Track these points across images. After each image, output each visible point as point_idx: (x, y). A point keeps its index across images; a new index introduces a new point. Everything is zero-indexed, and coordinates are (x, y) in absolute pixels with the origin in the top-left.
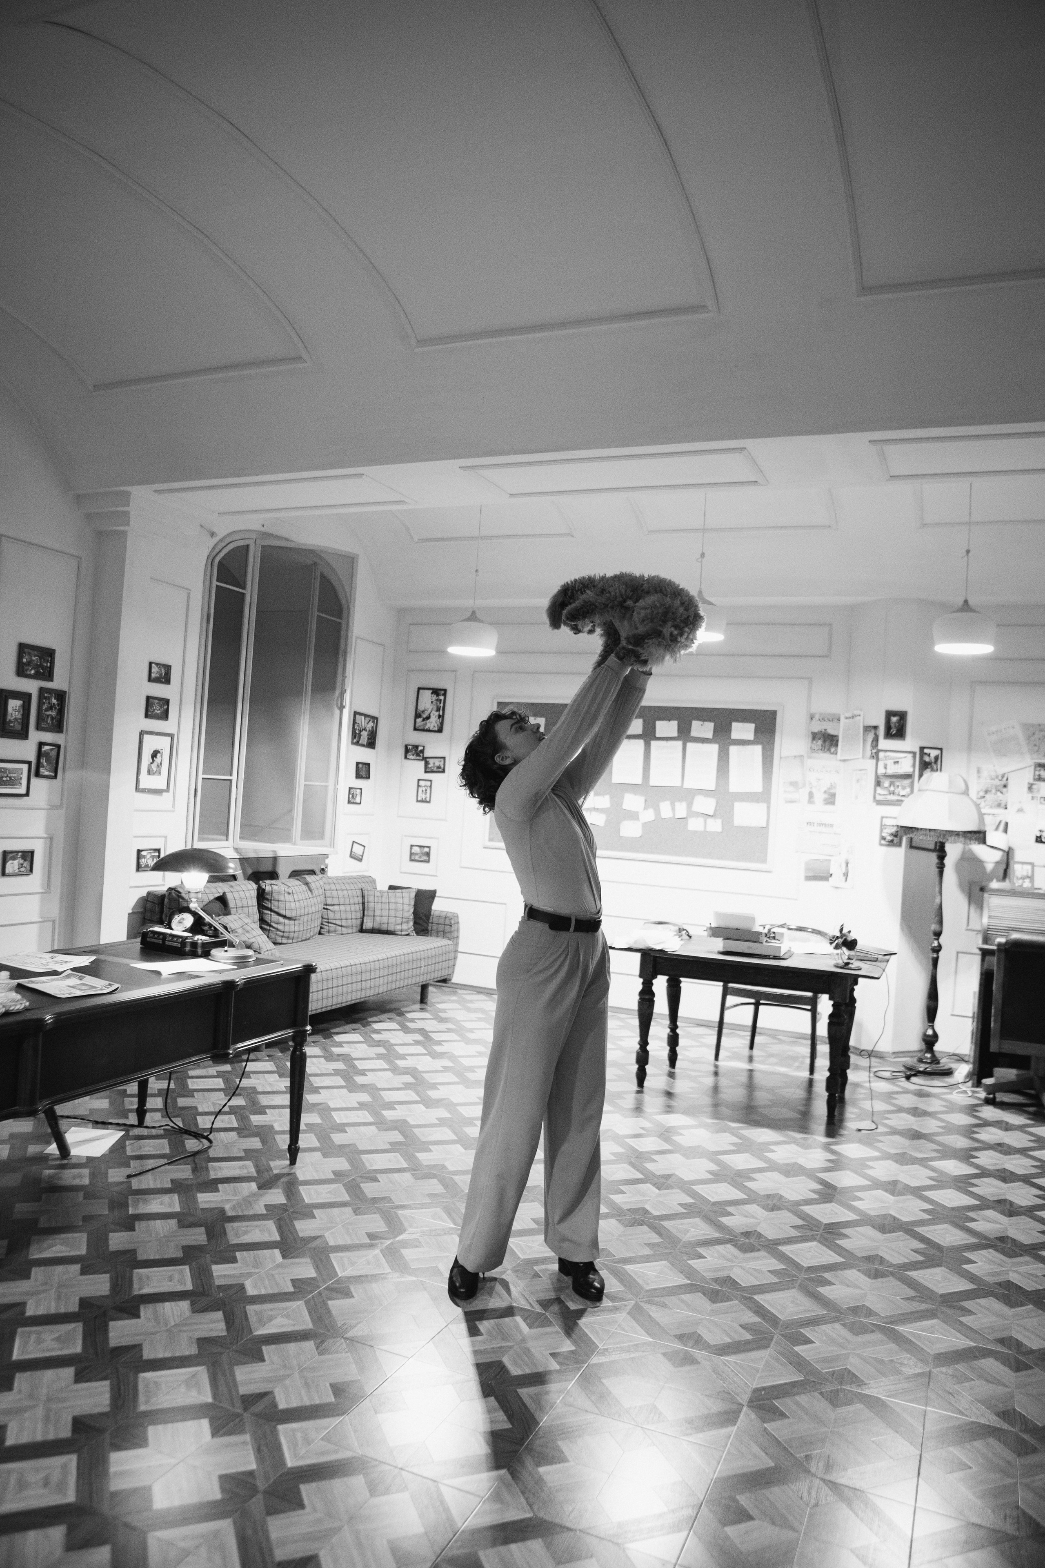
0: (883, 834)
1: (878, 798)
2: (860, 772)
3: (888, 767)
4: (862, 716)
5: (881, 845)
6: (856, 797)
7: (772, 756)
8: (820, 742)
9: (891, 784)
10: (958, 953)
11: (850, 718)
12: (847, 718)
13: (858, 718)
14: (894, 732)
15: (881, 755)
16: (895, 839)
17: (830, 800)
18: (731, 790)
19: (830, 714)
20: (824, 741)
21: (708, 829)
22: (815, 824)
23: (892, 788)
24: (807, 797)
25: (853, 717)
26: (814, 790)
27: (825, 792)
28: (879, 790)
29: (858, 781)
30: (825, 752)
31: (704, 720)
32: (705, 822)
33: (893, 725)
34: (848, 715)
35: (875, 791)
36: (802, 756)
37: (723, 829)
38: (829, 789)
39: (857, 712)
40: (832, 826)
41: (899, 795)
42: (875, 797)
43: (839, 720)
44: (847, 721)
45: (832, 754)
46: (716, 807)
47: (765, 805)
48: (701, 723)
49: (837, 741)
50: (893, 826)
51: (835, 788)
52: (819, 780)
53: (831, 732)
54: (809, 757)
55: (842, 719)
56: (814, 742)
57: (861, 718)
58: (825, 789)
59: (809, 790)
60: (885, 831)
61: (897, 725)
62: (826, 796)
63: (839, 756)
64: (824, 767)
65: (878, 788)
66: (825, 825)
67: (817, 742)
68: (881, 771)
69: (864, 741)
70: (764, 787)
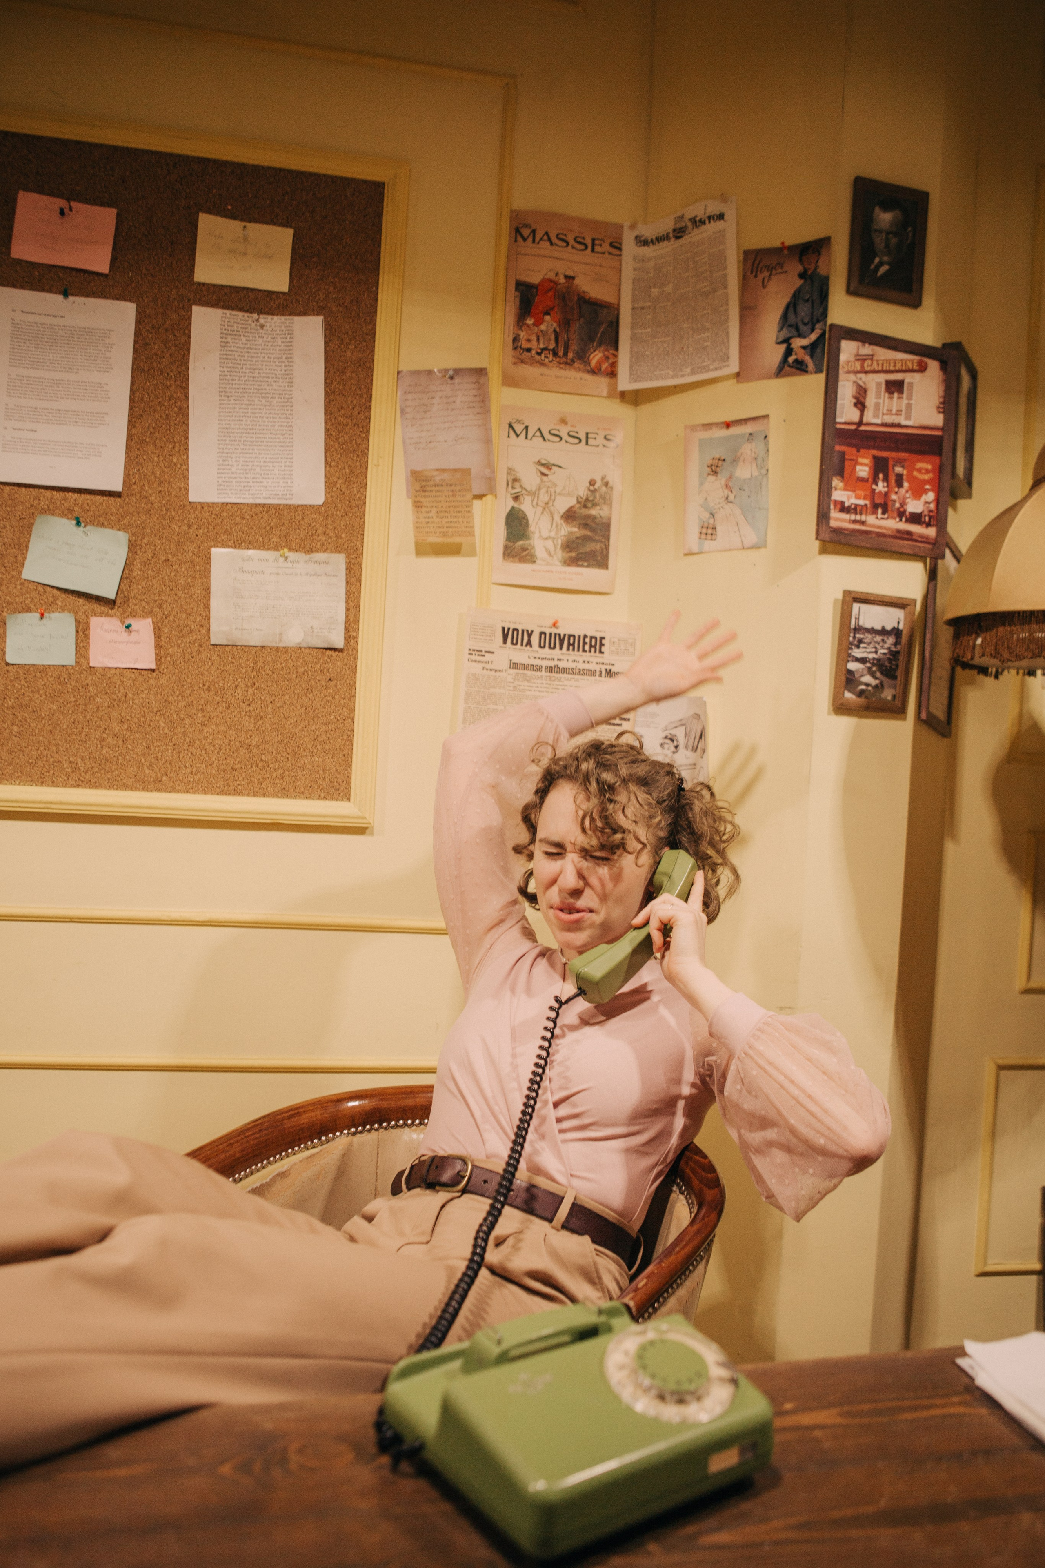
0: (853, 666)
1: (838, 519)
2: (724, 432)
3: (870, 401)
4: (730, 216)
5: (840, 708)
6: (709, 531)
7: (366, 366)
8: (549, 324)
9: (880, 467)
10: (1001, 1068)
11: (660, 239)
12: (642, 242)
13: (712, 228)
14: (884, 269)
15: (848, 350)
16: (886, 681)
17: (590, 547)
18: (194, 496)
19: (582, 221)
20: (566, 324)
21: (98, 658)
22: (535, 640)
23: (881, 487)
24: (500, 532)
25: (679, 233)
26: (527, 506)
27: (569, 516)
28: (840, 494)
29: (714, 470)
30: (569, 364)
31: (72, 196)
32: (82, 632)
33: (879, 241)
34: (648, 232)
35: (824, 490)
36: (481, 372)
37: (158, 660)
38: (585, 503)
39: (698, 210)
40: (596, 644)
41: (901, 514)
42: (823, 516)
43: (616, 246)
44: (647, 251)
45: (593, 372)
46: (129, 565)
47: (339, 561)
48: (62, 203)
49: (615, 325)
50: (883, 632)
51: (607, 500)
52: (548, 466)
53: (596, 291)
54: (509, 381)
55: (629, 246)
56: (530, 321)
57: (729, 226)
58: (572, 502)
59: (511, 503)
60: (857, 653)
61: (894, 241)
62: (574, 530)
63: (624, 383)
64: (563, 421)
65: (836, 482)
66: (570, 642)
67: (537, 324)
68: (847, 413)
69: (748, 311)
70: (330, 485)
